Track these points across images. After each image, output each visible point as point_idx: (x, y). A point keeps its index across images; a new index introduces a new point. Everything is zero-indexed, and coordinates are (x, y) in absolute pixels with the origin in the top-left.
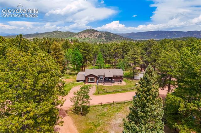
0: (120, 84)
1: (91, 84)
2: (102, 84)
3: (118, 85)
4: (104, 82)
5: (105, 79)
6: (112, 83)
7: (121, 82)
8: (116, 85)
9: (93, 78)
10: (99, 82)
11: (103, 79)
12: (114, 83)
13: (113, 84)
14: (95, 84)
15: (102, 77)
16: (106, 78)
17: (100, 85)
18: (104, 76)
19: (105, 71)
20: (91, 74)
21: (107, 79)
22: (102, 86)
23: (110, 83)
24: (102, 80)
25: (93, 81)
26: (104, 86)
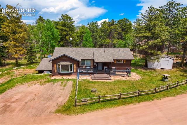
0: (128, 78)
1: (65, 77)
2: (89, 78)
3: (124, 79)
4: (92, 74)
5: (95, 66)
6: (110, 74)
7: (129, 72)
8: (119, 78)
9: (69, 63)
10: (82, 74)
11: (90, 66)
12: (114, 75)
13: (112, 78)
14: (74, 77)
15: (89, 63)
16: (97, 63)
17: (84, 80)
18: (94, 60)
19: (95, 52)
20: (64, 56)
21: (100, 68)
22: (89, 82)
23: (106, 75)
24: (88, 69)
25: (69, 72)
26: (92, 82)
